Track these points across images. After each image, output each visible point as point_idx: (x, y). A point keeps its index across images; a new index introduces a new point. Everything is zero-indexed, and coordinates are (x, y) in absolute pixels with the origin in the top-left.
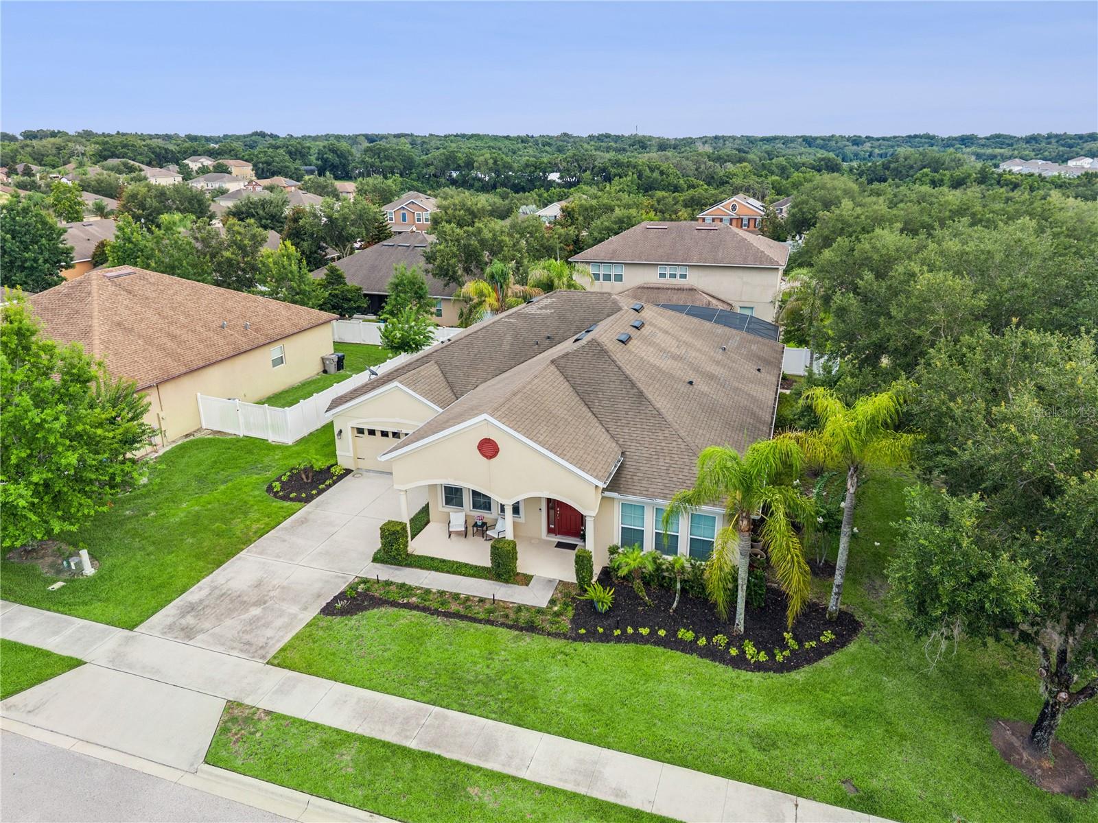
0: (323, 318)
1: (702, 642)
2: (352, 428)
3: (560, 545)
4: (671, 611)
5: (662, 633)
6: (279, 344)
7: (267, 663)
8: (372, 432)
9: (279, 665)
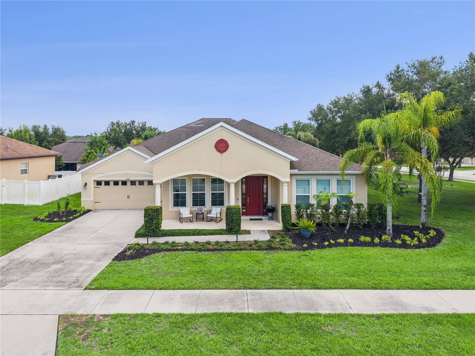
0: (52, 153)
1: (377, 240)
2: (94, 181)
3: (251, 220)
4: (346, 232)
5: (351, 240)
6: (26, 161)
7: (85, 289)
8: (107, 183)
9: (96, 289)
